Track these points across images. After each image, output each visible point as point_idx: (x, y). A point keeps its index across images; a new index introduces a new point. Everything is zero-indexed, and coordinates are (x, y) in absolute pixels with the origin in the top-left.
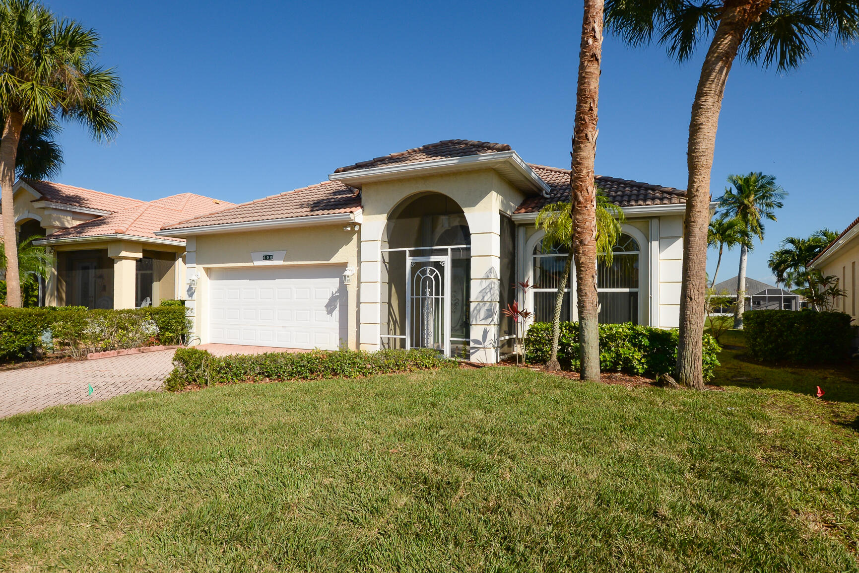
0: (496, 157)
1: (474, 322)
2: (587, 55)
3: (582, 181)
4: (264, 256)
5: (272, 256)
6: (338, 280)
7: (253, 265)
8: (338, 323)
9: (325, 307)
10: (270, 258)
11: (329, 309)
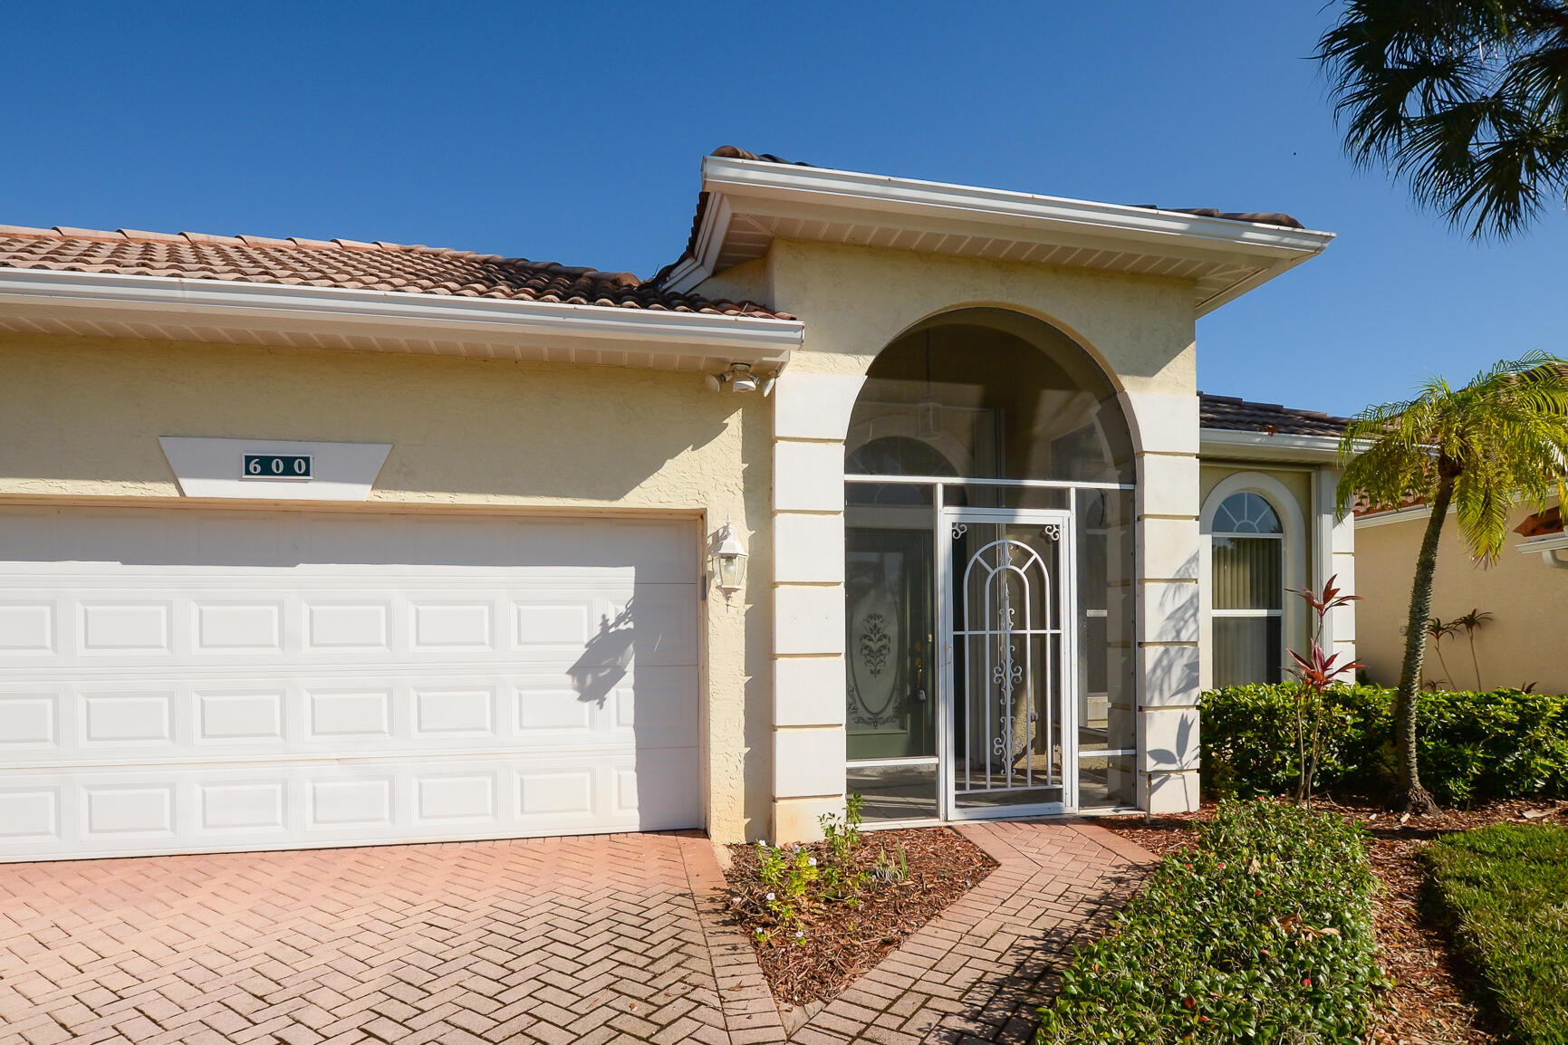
0: (1287, 240)
1: (1156, 703)
4: (248, 459)
5: (307, 460)
6: (628, 573)
7: (175, 494)
8: (631, 731)
9: (568, 673)
10: (291, 467)
11: (589, 679)
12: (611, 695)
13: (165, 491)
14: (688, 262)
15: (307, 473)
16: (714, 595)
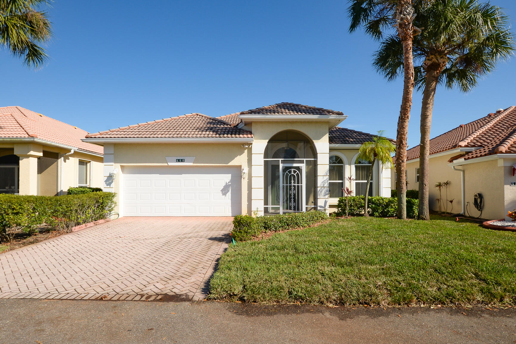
1: (319, 197)
2: (410, 83)
3: (405, 136)
4: (177, 160)
5: (184, 159)
6: (230, 175)
7: (167, 165)
8: (230, 200)
9: (221, 191)
10: (182, 161)
11: (224, 192)
12: (227, 194)
13: (166, 164)
14: (241, 123)
15: (184, 161)
16: (242, 179)
